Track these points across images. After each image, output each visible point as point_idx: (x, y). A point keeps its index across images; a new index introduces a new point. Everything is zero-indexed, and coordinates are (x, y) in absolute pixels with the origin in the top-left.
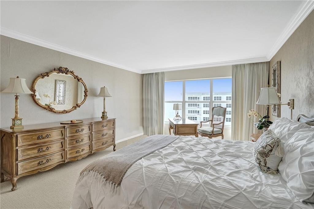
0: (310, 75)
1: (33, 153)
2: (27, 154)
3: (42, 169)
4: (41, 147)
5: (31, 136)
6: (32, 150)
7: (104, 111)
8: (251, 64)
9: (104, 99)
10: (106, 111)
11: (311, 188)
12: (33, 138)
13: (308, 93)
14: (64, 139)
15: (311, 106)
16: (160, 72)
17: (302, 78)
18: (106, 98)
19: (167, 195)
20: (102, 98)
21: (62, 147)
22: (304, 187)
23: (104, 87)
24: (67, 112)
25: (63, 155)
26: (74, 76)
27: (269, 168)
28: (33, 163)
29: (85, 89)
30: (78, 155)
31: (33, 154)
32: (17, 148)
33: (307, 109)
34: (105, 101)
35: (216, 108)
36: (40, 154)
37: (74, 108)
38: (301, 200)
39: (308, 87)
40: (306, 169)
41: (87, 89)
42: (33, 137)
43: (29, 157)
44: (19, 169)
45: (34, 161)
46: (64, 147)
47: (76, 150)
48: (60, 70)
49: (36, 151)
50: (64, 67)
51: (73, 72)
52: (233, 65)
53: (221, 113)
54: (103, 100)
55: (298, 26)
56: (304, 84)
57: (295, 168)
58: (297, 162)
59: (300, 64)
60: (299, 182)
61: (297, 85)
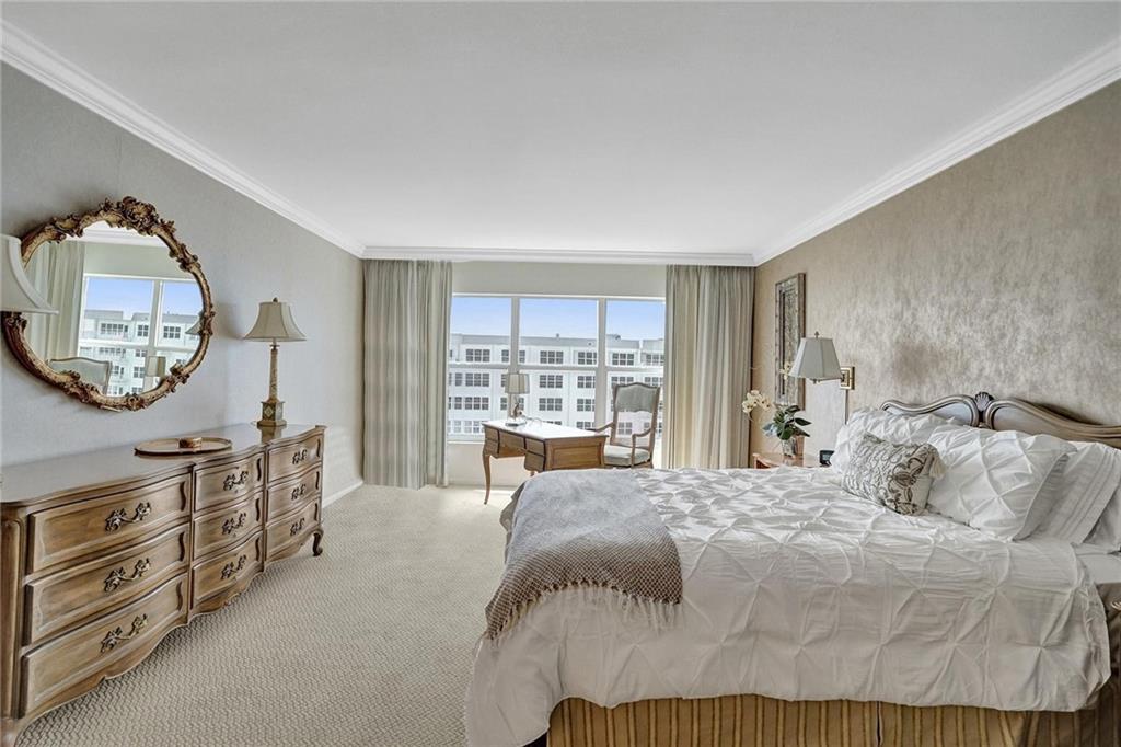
0: (904, 319)
1: (88, 594)
2: (65, 606)
3: (113, 669)
4: (118, 566)
5: (83, 518)
6: (81, 585)
7: (273, 398)
8: (715, 267)
9: (274, 351)
10: (280, 398)
11: (1021, 515)
12: (89, 525)
13: (899, 355)
14: (188, 519)
15: (906, 382)
16: (437, 262)
17: (881, 323)
18: (282, 347)
19: (816, 587)
20: (267, 346)
21: (181, 558)
22: (1013, 515)
23: (275, 300)
24: (141, 404)
25: (182, 593)
26: (172, 243)
27: (914, 505)
28: (83, 646)
29: (204, 304)
30: (227, 583)
31: (86, 600)
32: (28, 579)
33: (896, 387)
34: (279, 357)
35: (626, 388)
36: (113, 600)
37: (166, 385)
38: (1010, 539)
39: (897, 342)
40: (1007, 488)
41: (211, 306)
42: (88, 520)
43: (70, 617)
44: (31, 686)
45: (86, 637)
46: (186, 557)
47: (223, 565)
48: (128, 213)
49: (98, 585)
50: (143, 202)
51: (174, 226)
52: (667, 266)
54: (270, 355)
56: (888, 336)
57: (983, 490)
58: (985, 478)
59: (874, 292)
60: (999, 511)
61: (864, 336)
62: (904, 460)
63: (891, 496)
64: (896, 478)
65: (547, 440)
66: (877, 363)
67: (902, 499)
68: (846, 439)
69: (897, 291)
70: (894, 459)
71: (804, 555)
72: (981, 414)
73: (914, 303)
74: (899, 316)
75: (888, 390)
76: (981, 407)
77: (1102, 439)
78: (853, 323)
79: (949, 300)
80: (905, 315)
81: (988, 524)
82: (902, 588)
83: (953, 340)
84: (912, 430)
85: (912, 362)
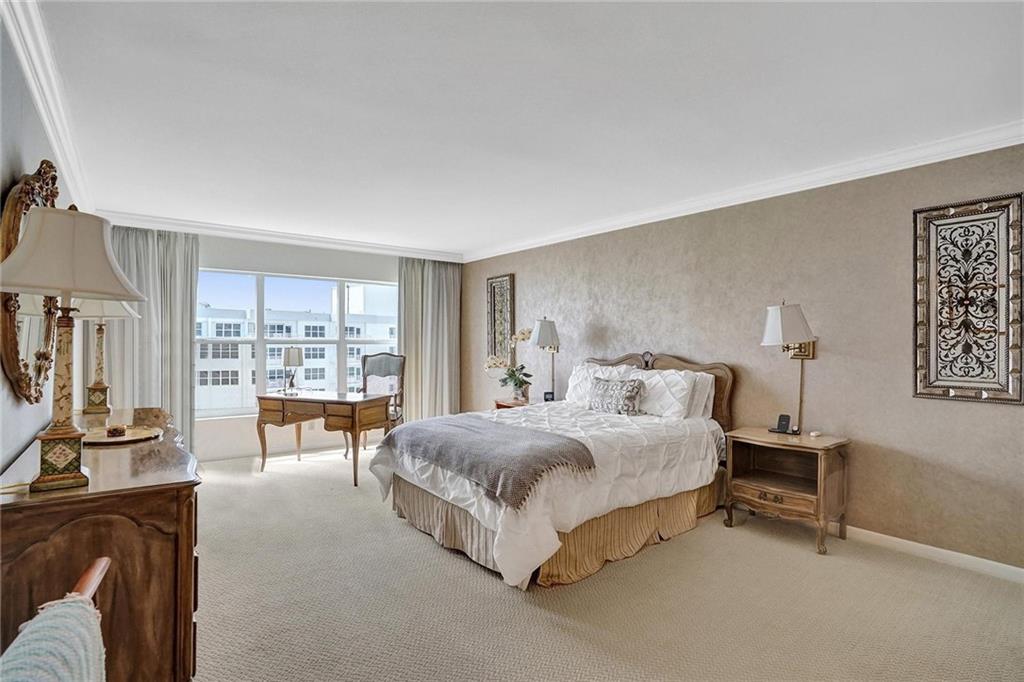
0: (595, 310)
16: (181, 234)
17: (579, 312)
27: (636, 411)
38: (682, 418)
53: (394, 368)
55: (549, 243)
56: (582, 320)
57: (669, 398)
58: (668, 392)
59: (572, 292)
60: (678, 407)
61: (565, 319)
62: (630, 388)
63: (625, 408)
64: (628, 398)
65: (356, 403)
66: (575, 335)
67: (631, 409)
68: (577, 382)
69: (589, 294)
70: (625, 388)
71: (628, 436)
72: (647, 363)
73: (600, 301)
74: (591, 309)
75: (585, 352)
76: (646, 359)
77: (703, 370)
78: (556, 310)
79: (624, 301)
80: (595, 308)
81: (673, 413)
82: (663, 444)
83: (627, 324)
84: (619, 373)
85: (598, 335)
